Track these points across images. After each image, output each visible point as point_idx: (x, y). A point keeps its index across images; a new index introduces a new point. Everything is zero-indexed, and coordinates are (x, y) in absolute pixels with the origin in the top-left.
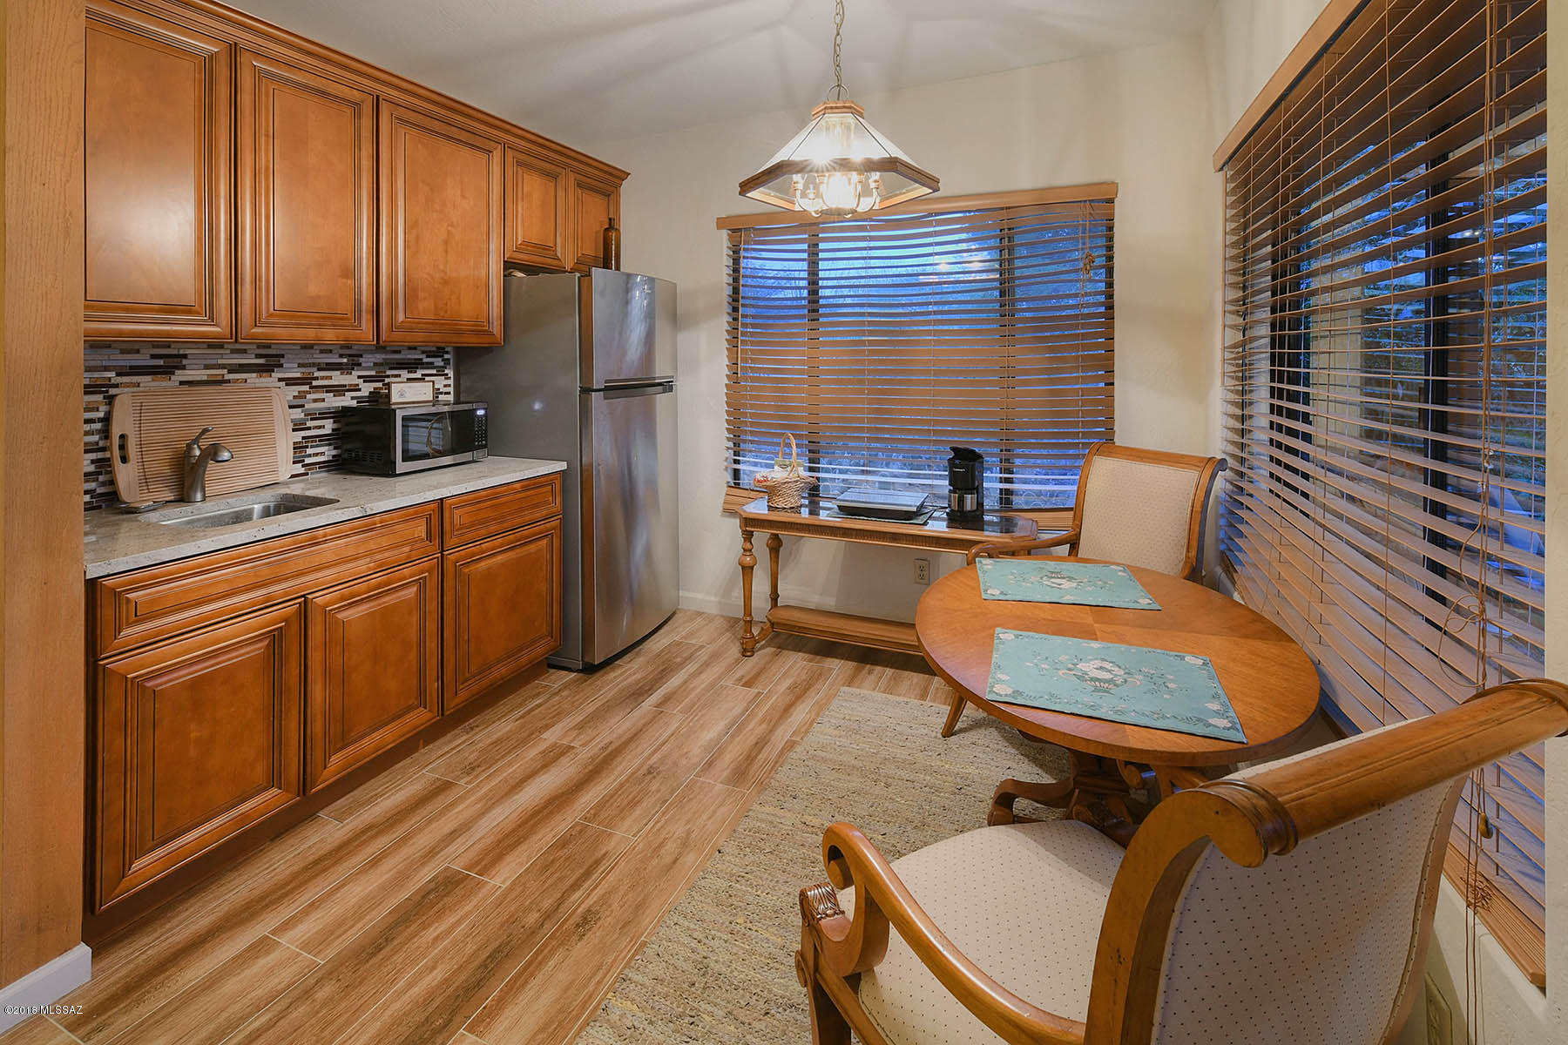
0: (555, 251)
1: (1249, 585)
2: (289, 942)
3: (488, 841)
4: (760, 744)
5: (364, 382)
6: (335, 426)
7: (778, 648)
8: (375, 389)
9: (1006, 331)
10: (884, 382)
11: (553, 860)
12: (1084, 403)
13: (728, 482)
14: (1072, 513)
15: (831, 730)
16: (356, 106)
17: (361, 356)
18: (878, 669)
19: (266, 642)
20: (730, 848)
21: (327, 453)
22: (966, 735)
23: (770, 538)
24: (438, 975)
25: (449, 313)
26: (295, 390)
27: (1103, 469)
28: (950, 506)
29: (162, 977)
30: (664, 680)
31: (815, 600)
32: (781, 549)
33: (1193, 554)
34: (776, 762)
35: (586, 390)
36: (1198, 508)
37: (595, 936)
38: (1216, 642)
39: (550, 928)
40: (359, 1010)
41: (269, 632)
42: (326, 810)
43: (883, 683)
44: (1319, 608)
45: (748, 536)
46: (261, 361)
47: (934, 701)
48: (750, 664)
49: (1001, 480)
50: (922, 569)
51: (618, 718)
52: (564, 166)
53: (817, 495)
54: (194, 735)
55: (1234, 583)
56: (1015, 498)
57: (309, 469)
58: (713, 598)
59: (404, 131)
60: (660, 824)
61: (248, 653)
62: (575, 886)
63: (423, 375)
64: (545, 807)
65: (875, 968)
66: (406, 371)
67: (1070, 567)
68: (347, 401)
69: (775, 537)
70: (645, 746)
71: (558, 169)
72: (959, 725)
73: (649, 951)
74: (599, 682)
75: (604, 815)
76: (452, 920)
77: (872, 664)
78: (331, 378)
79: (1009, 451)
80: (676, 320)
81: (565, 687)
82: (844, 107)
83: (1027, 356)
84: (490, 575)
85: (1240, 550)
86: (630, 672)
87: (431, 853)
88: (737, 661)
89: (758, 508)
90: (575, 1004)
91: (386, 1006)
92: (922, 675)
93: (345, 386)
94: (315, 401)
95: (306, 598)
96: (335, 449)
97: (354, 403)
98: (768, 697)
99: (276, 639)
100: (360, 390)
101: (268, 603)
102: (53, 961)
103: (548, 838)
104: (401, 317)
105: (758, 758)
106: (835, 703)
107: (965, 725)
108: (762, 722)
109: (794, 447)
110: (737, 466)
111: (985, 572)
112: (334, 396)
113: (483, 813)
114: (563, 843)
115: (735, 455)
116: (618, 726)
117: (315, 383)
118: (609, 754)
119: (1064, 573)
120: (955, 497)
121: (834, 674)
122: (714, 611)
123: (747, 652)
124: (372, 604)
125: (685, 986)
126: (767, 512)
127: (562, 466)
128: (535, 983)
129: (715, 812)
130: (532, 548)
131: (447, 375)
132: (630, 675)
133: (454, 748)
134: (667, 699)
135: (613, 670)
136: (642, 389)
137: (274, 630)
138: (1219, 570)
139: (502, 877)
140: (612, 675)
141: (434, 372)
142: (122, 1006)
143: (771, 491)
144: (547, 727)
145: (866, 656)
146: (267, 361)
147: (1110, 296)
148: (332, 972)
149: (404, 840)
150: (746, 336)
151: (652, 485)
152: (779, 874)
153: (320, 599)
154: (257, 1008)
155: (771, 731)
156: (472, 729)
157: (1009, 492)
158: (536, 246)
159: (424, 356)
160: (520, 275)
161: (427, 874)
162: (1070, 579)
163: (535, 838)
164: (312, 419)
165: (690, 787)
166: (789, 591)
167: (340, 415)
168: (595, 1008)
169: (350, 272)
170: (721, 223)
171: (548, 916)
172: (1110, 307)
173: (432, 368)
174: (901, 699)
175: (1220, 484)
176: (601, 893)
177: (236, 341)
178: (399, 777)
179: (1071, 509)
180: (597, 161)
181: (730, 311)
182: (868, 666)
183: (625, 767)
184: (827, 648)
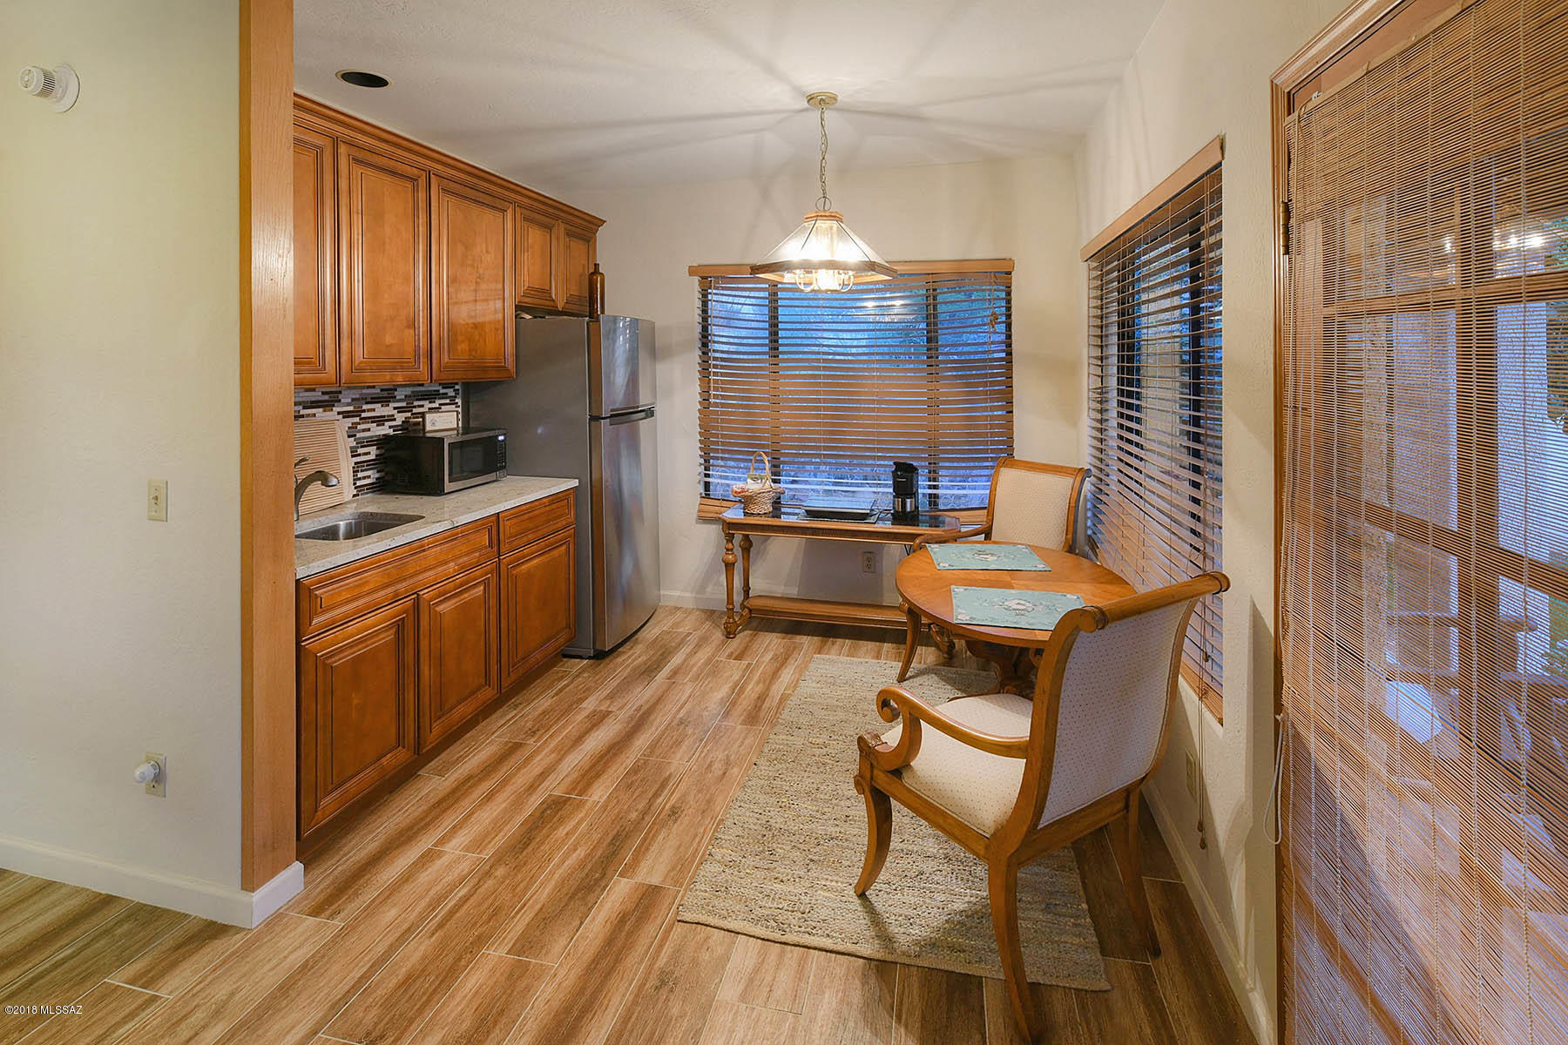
0: (550, 293)
1: (1105, 556)
2: (454, 847)
3: (575, 776)
4: (761, 698)
5: (398, 412)
6: (378, 452)
7: (755, 630)
8: (406, 418)
9: (933, 370)
10: (836, 409)
11: (632, 782)
12: (992, 427)
13: (701, 494)
14: (986, 511)
15: (814, 685)
16: (413, 180)
17: (396, 390)
18: (840, 641)
19: (394, 630)
20: (762, 762)
21: (372, 476)
22: (915, 680)
23: (743, 540)
24: (581, 852)
25: (479, 352)
26: (349, 422)
27: (1008, 478)
28: (894, 508)
29: (362, 881)
30: (667, 660)
31: (779, 590)
32: (752, 549)
33: (1070, 536)
34: (779, 708)
35: (595, 418)
36: (1073, 504)
37: (684, 820)
38: (1084, 586)
39: (649, 819)
40: (533, 879)
41: (395, 622)
42: (423, 770)
43: (846, 648)
44: (1142, 562)
45: (730, 538)
46: (326, 397)
47: (887, 660)
48: (735, 644)
49: (930, 487)
50: (869, 560)
51: (639, 690)
52: (557, 218)
53: (780, 503)
54: (355, 702)
55: (1096, 555)
56: (940, 501)
57: (360, 491)
58: (688, 595)
59: (447, 199)
60: (703, 754)
61: (384, 638)
62: (656, 795)
63: (440, 404)
64: (608, 752)
65: (911, 764)
66: (428, 402)
67: (988, 547)
68: (385, 430)
69: (746, 537)
70: (671, 706)
71: (553, 222)
72: (909, 674)
73: (729, 823)
74: (611, 665)
75: (658, 752)
76: (573, 823)
77: (834, 637)
78: (374, 410)
79: (935, 463)
80: (654, 353)
81: (583, 670)
82: (831, 216)
83: (948, 391)
84: (529, 575)
85: (1101, 533)
86: (634, 656)
87: (532, 788)
88: (723, 643)
89: (734, 514)
90: (687, 856)
91: (552, 873)
92: (873, 643)
93: (384, 416)
94: (364, 430)
95: (418, 595)
96: (378, 472)
97: (391, 432)
98: (757, 665)
99: (399, 626)
100: (395, 420)
101: (396, 598)
102: (281, 873)
103: (622, 769)
104: (446, 359)
105: (764, 707)
106: (812, 666)
107: (913, 674)
108: (758, 682)
109: (767, 463)
110: (708, 480)
111: (935, 553)
112: (377, 425)
113: (560, 760)
114: (635, 770)
115: (705, 470)
116: (642, 695)
117: (363, 415)
118: (644, 714)
119: (988, 552)
120: (898, 501)
121: (805, 647)
122: (691, 605)
123: (730, 634)
124: (457, 600)
125: (760, 837)
126: (743, 517)
127: (575, 483)
128: (654, 848)
129: (743, 742)
130: (555, 553)
131: (457, 403)
132: (636, 659)
133: (510, 720)
134: (675, 673)
135: (618, 656)
136: (628, 416)
137: (399, 620)
138: (1087, 548)
139: (599, 793)
140: (620, 660)
141: (448, 401)
142: (344, 899)
143: (746, 500)
144: (582, 700)
145: (829, 631)
146: (330, 397)
147: (1009, 345)
148: (498, 859)
149: (504, 783)
150: (717, 368)
151: (637, 498)
152: (803, 773)
153: (426, 594)
154: (453, 887)
155: (768, 689)
156: (516, 706)
157: (936, 496)
158: (537, 290)
159: (441, 387)
160: (528, 317)
161: (535, 801)
162: (992, 555)
163: (611, 771)
164: (362, 447)
165: (718, 728)
166: (758, 585)
167: (382, 442)
168: (703, 855)
169: (412, 324)
170: (692, 271)
171: (645, 813)
172: (1009, 354)
173: (446, 398)
174: (862, 660)
175: (1088, 486)
176: (679, 795)
177: (340, 386)
178: (473, 743)
179: (985, 508)
180: (577, 210)
181: (700, 346)
182: (831, 639)
183: (659, 722)
184: (795, 626)
